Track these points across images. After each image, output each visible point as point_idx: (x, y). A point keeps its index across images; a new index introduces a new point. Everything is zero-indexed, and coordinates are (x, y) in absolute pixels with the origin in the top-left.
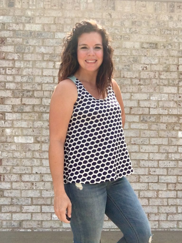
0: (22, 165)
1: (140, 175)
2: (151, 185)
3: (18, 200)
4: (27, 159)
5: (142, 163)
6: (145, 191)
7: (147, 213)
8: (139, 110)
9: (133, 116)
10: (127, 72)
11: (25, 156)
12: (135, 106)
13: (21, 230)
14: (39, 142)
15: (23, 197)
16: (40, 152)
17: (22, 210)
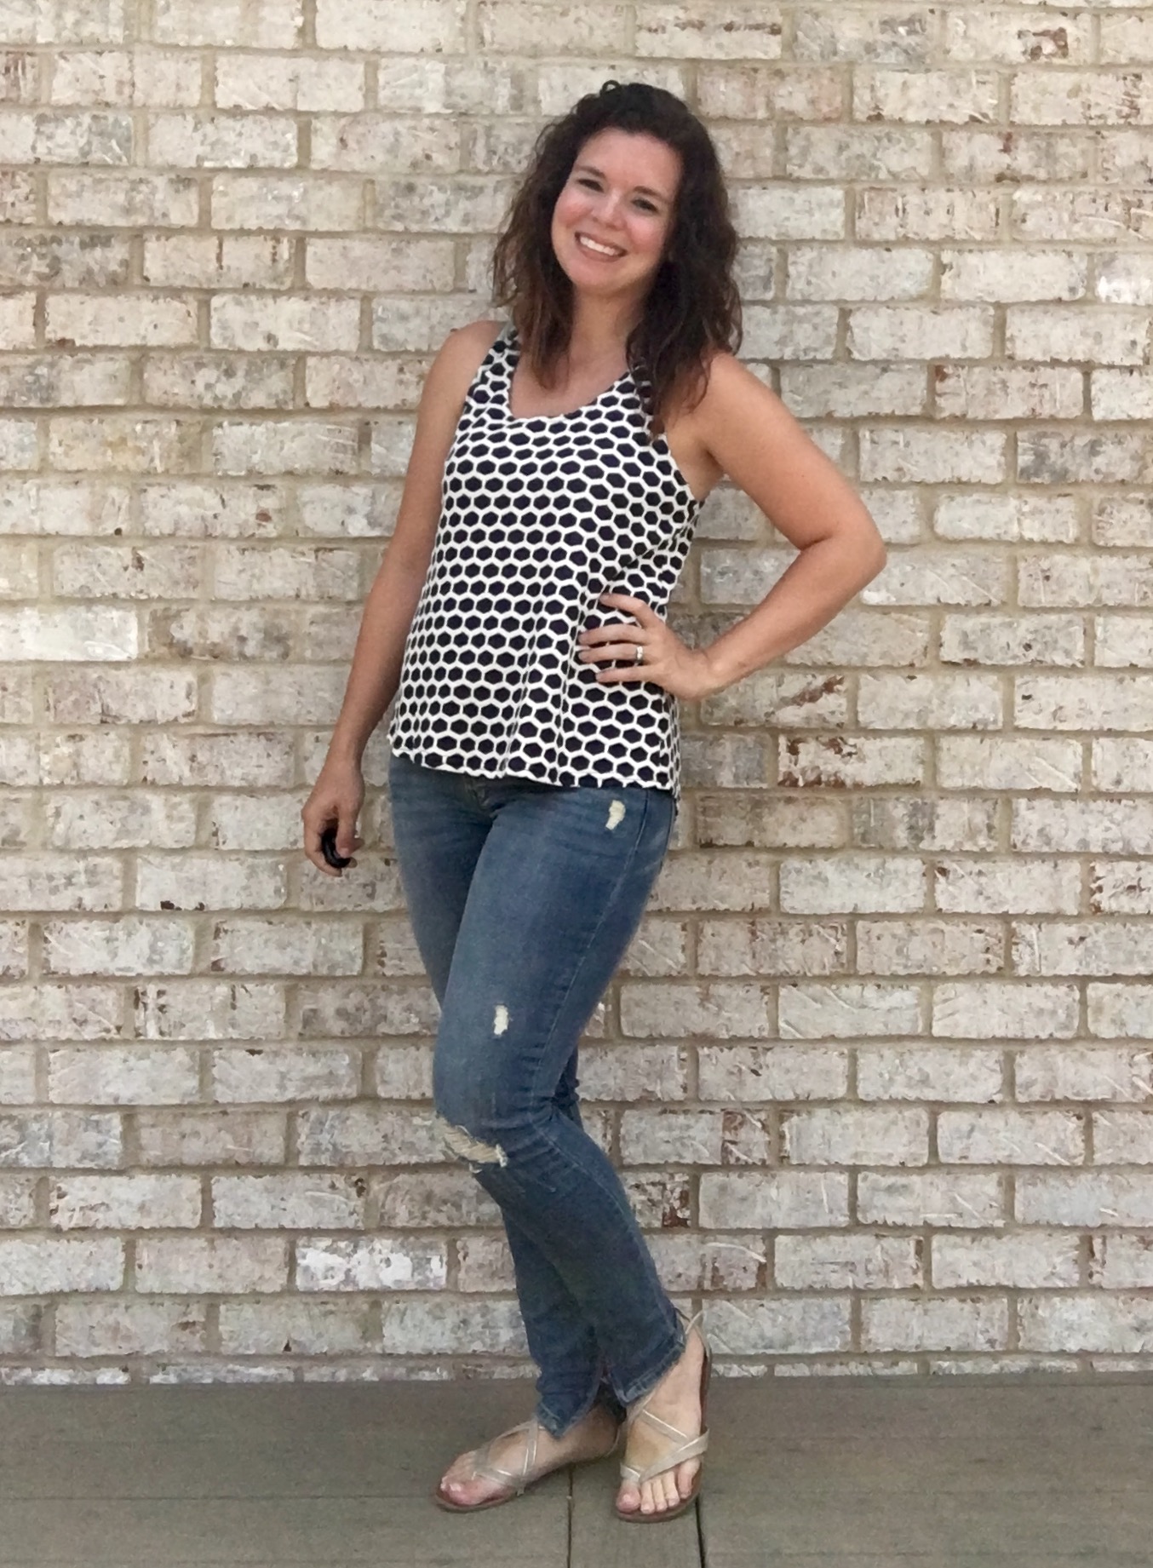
0: (44, 845)
1: (1016, 917)
2: (1107, 999)
3: (21, 1127)
4: (94, 796)
5: (1031, 818)
6: (1054, 1050)
7: (1074, 1228)
8: (1004, 383)
9: (956, 436)
10: (900, 78)
11: (76, 765)
12: (969, 354)
13: (44, 1378)
14: (184, 654)
15: (62, 1105)
16: (192, 737)
17: (54, 1211)
